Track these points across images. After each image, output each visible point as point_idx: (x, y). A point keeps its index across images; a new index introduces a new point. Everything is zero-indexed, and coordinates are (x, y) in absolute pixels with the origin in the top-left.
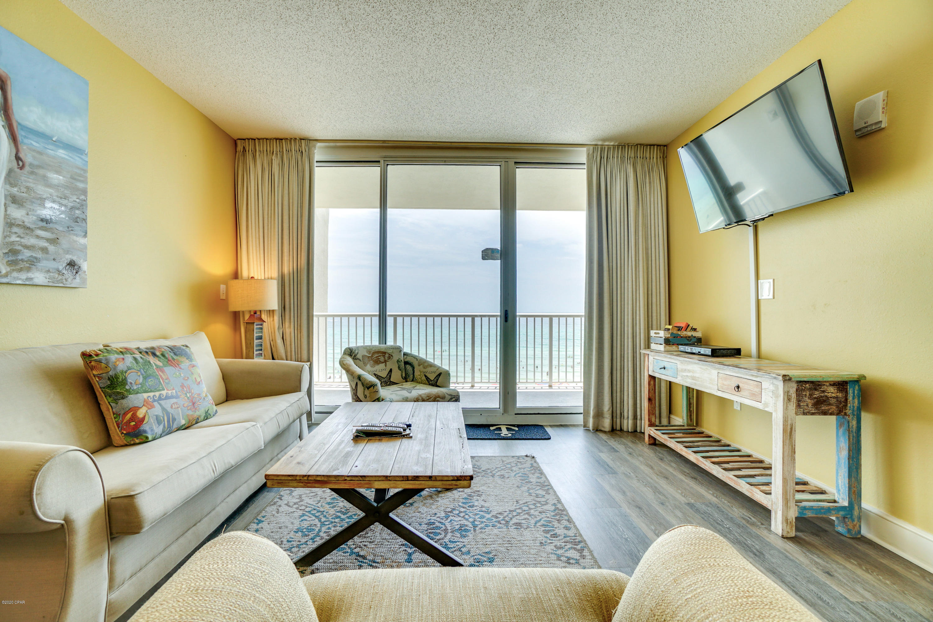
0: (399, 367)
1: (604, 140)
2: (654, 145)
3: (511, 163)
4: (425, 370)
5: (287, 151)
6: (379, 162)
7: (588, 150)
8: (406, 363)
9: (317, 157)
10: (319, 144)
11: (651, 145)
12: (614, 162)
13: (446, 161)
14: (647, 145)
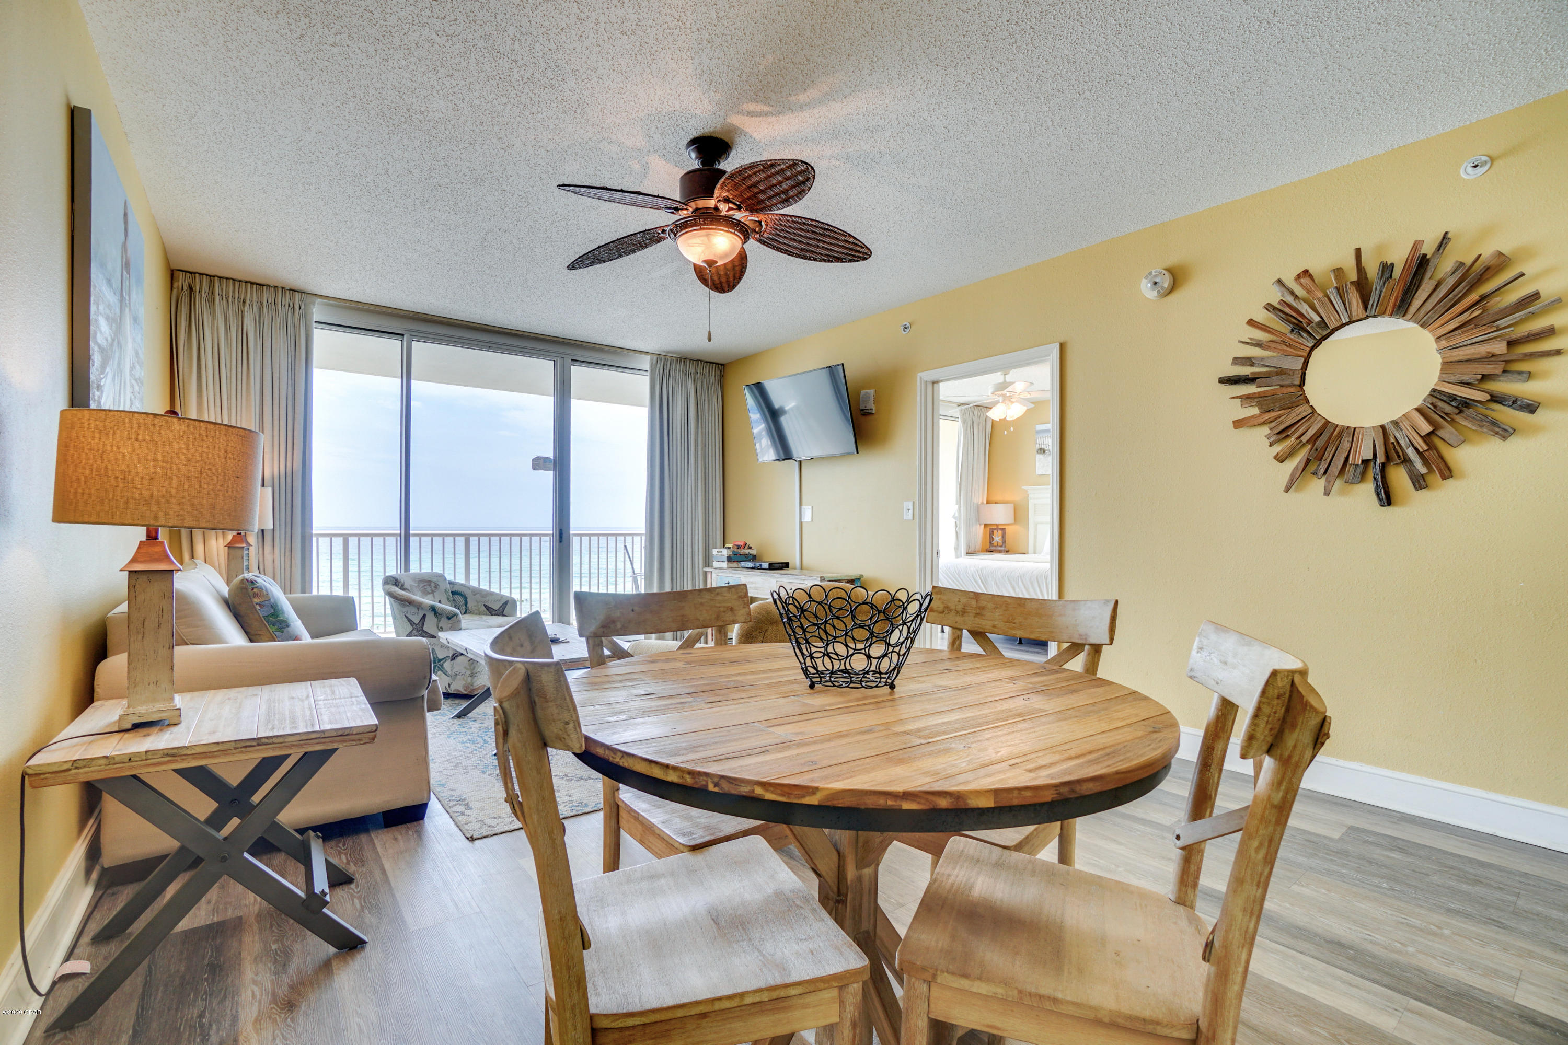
0: (448, 598)
1: (668, 352)
2: (713, 363)
3: (568, 361)
4: (484, 599)
5: (269, 302)
6: (403, 335)
7: (652, 360)
8: (454, 593)
9: (316, 317)
10: (319, 300)
11: (710, 363)
12: (676, 376)
13: (490, 347)
14: (707, 362)
